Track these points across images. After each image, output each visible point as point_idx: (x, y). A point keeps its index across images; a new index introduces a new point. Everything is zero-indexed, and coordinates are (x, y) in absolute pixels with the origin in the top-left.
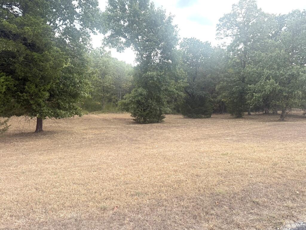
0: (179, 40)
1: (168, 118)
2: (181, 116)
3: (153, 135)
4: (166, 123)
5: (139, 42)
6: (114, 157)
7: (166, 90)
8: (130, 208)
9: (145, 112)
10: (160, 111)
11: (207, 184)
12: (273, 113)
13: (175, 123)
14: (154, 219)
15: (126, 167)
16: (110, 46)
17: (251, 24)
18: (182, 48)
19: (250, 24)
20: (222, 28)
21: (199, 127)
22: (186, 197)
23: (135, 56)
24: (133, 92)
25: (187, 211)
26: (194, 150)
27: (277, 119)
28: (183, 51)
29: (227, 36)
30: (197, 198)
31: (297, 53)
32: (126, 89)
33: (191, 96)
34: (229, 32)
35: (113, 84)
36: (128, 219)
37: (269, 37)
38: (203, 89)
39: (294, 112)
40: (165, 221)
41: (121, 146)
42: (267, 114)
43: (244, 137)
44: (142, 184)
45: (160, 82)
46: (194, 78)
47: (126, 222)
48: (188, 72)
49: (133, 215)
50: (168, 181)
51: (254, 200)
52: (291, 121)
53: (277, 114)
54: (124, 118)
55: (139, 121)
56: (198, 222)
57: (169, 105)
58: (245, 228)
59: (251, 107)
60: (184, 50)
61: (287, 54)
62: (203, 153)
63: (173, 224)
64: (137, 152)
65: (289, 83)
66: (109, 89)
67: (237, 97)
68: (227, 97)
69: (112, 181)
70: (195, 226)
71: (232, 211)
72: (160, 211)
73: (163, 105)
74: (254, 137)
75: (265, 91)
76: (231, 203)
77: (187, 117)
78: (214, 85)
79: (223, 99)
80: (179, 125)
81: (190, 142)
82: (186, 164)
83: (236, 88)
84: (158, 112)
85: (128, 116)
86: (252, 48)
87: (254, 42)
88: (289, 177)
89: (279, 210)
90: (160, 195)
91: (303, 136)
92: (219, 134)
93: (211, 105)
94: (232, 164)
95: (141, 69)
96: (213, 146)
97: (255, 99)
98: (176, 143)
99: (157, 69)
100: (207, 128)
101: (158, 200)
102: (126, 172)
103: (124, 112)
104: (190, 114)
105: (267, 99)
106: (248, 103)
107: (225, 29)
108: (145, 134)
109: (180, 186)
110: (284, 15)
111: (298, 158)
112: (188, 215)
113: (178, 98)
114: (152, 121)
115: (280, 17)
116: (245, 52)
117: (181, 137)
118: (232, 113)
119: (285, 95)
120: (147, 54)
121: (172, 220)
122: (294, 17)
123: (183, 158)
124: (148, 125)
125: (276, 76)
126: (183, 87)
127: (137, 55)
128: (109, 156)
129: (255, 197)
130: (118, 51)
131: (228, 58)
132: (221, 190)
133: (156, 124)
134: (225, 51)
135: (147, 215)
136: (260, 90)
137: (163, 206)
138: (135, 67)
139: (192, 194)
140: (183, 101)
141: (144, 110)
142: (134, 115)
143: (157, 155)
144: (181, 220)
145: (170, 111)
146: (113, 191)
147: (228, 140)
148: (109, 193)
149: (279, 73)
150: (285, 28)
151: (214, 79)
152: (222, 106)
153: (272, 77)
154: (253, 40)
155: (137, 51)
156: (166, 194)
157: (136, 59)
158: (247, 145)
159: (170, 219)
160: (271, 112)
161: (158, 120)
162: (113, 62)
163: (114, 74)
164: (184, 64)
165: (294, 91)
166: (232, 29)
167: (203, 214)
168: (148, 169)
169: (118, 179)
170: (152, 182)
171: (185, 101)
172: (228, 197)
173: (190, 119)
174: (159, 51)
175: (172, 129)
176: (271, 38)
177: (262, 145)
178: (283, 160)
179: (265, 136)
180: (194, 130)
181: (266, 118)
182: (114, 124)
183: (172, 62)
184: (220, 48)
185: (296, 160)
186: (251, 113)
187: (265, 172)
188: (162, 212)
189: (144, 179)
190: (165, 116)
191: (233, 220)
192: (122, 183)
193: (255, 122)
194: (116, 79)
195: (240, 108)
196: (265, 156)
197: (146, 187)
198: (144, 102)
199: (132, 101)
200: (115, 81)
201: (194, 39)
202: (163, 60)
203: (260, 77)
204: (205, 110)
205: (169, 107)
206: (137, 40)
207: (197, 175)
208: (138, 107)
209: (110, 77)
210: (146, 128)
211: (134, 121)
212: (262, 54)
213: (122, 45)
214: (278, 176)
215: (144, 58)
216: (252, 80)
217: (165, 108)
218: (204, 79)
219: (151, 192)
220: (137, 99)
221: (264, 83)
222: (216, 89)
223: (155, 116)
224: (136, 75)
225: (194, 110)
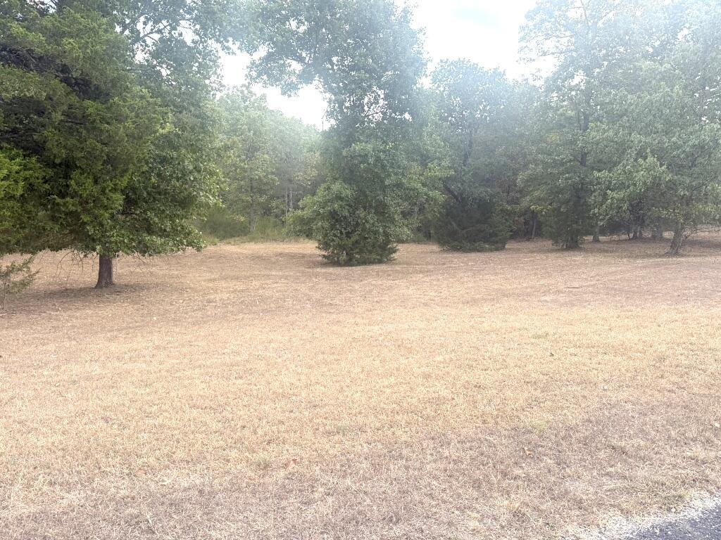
0: (429, 65)
1: (403, 251)
2: (435, 248)
3: (371, 291)
4: (400, 264)
5: (334, 70)
6: (281, 345)
7: (399, 185)
8: (325, 464)
9: (350, 238)
10: (386, 235)
11: (501, 406)
12: (654, 237)
13: (421, 265)
14: (383, 489)
15: (311, 367)
16: (265, 83)
17: (603, 23)
18: (436, 85)
19: (600, 24)
20: (532, 34)
21: (479, 271)
22: (454, 436)
23: (325, 106)
24: (320, 191)
25: (457, 470)
26: (467, 326)
27: (663, 251)
28: (440, 91)
29: (545, 54)
30: (479, 439)
31: (714, 93)
32: (305, 185)
33: (457, 200)
34: (550, 45)
35: (273, 173)
36: (321, 489)
37: (646, 56)
38: (487, 182)
39: (704, 233)
40: (407, 493)
41: (297, 318)
42: (637, 239)
43: (586, 293)
44: (350, 408)
45: (383, 168)
46: (466, 157)
47: (316, 495)
48: (451, 142)
49: (332, 480)
50: (409, 400)
51: (614, 442)
52: (695, 256)
53: (662, 239)
54: (302, 252)
55: (336, 259)
56: (484, 495)
57: (406, 222)
58: (595, 509)
59: (600, 223)
60: (442, 89)
61: (688, 95)
62: (488, 333)
63: (427, 500)
64: (333, 332)
65: (694, 165)
66: (265, 184)
67: (569, 200)
68: (544, 200)
69: (280, 401)
70: (478, 506)
71: (564, 468)
72: (395, 469)
73: (393, 221)
74: (608, 294)
75: (635, 185)
76: (560, 452)
78: (513, 173)
79: (534, 204)
80: (431, 267)
81: (457, 308)
82: (451, 360)
83: (566, 179)
84: (381, 238)
85: (309, 247)
86: (605, 83)
87: (610, 68)
88: (695, 389)
89: (674, 466)
90: (394, 433)
92: (526, 288)
93: (506, 219)
94: (559, 359)
95: (340, 138)
96: (513, 318)
97: (612, 204)
98: (424, 311)
99: (377, 137)
100: (496, 274)
101: (390, 443)
102: (312, 379)
103: (302, 240)
104: (456, 243)
105: (638, 203)
106: (594, 214)
107: (539, 38)
108: (351, 291)
109: (439, 412)
111: (714, 343)
112: (461, 478)
113: (427, 206)
114: (368, 259)
116: (588, 93)
117: (435, 297)
118: (555, 237)
119: (682, 194)
120: (353, 101)
121: (424, 490)
123: (442, 346)
124: (359, 268)
125: (662, 149)
126: (440, 179)
127: (330, 102)
128: (270, 342)
129: (616, 436)
130: (284, 93)
131: (546, 107)
132: (536, 421)
133: (376, 267)
134: (540, 90)
135: (365, 479)
136: (623, 184)
137: (402, 458)
138: (324, 133)
139: (468, 431)
140: (440, 213)
141: (348, 235)
142: (325, 245)
143: (381, 339)
144: (444, 491)
145: (408, 236)
146: (283, 423)
147: (546, 301)
148: (274, 428)
149: (669, 142)
150: (685, 32)
151: (512, 158)
152: (531, 223)
153: (652, 152)
154: (605, 63)
155: (329, 92)
156: (407, 429)
157: (327, 111)
158: (591, 314)
159: (418, 489)
160: (647, 234)
161: (381, 256)
162: (273, 121)
163: (275, 149)
164: (442, 123)
165: (704, 184)
166: (557, 36)
167: (496, 477)
168: (363, 371)
169: (294, 395)
170: (373, 402)
171: (444, 211)
172: (553, 437)
173: (457, 255)
174: (381, 93)
175: (414, 279)
176: (652, 57)
177: (627, 313)
178: (680, 349)
179: (633, 292)
180: (465, 279)
181: (637, 248)
182: (278, 268)
183: (413, 118)
184: (527, 83)
185: (710, 349)
186: (600, 238)
187: (639, 378)
188: (400, 473)
189: (355, 396)
190: (397, 248)
191: (566, 490)
192: (303, 405)
193: (610, 260)
194: (281, 160)
195: (574, 226)
196: (636, 338)
197: (360, 413)
198: (347, 214)
199: (319, 214)
200: (277, 165)
201: (465, 63)
202: (391, 114)
203: (623, 153)
204: (491, 231)
205: (407, 226)
206: (330, 67)
207: (478, 385)
208: (333, 227)
209: (266, 156)
210: (353, 277)
211: (325, 260)
212: (629, 96)
213: (294, 79)
214: (669, 386)
215: (345, 110)
216: (604, 160)
217: (397, 229)
218: (490, 158)
219: (372, 425)
220: (329, 208)
221: (633, 166)
222: (519, 183)
223: (373, 246)
224: (327, 150)
225: (464, 231)
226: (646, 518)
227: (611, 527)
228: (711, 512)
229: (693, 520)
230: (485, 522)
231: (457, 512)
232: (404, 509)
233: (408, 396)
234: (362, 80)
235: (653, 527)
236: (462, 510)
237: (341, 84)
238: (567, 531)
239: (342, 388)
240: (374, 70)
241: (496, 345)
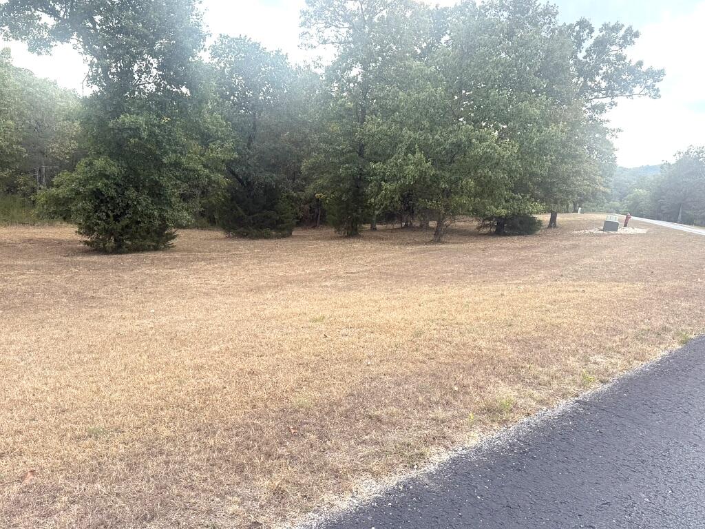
0: (208, 38)
1: (183, 238)
2: (220, 234)
3: (142, 282)
4: (179, 251)
5: (96, 30)
6: (26, 346)
7: (177, 165)
8: (71, 472)
9: (119, 222)
10: (163, 219)
11: (272, 389)
12: (421, 226)
13: (204, 252)
14: (138, 488)
15: (62, 369)
16: (6, 35)
17: (378, 19)
18: (216, 60)
19: (375, 20)
20: (313, 21)
21: (265, 258)
22: (220, 425)
23: (86, 69)
24: (81, 167)
25: (221, 459)
26: (248, 314)
27: (428, 239)
28: (221, 67)
29: (325, 42)
30: (247, 424)
31: (468, 97)
32: (61, 159)
33: (242, 184)
34: (329, 33)
35: (18, 143)
36: (64, 499)
37: (414, 55)
38: (273, 167)
39: (461, 223)
40: (165, 488)
41: (48, 314)
42: (409, 227)
43: (361, 278)
44: (106, 409)
45: (158, 144)
46: (250, 139)
47: (58, 505)
48: (233, 122)
49: (78, 487)
50: (177, 394)
51: (372, 412)
52: (453, 243)
53: (428, 228)
54: (58, 238)
55: (101, 246)
56: (246, 478)
57: (185, 205)
58: (349, 476)
59: (377, 212)
60: (222, 65)
61: (449, 96)
62: (269, 319)
63: (186, 493)
64: (93, 329)
65: (452, 161)
66: (7, 155)
67: (349, 190)
68: (327, 188)
69: (18, 409)
70: (239, 490)
71: (325, 442)
72: (153, 466)
73: (170, 205)
74: (380, 278)
75: (405, 177)
76: (323, 426)
77: (234, 236)
78: (298, 160)
79: (318, 193)
80: (214, 254)
81: (240, 296)
82: (227, 349)
83: (347, 169)
84: (157, 223)
85: (68, 232)
86: (380, 78)
87: (384, 64)
88: (442, 358)
89: (419, 428)
90: (155, 430)
91: (473, 274)
92: (309, 274)
93: (292, 206)
94: (332, 340)
95: (105, 107)
96: (295, 303)
97: (386, 195)
98: (204, 300)
99: (149, 109)
100: (281, 261)
101: (150, 440)
102: (62, 381)
103: (58, 223)
104: (242, 228)
105: (409, 194)
106: (371, 204)
107: (319, 26)
108: (119, 282)
109: (208, 402)
110: (446, 9)
111: (461, 318)
112: (224, 465)
113: (210, 189)
114: (141, 245)
115: (438, 13)
116: (365, 87)
117: (217, 285)
118: (337, 225)
119: (443, 186)
120: (120, 67)
121: (184, 483)
122: (465, 16)
123: (219, 335)
124: (130, 256)
125: (427, 145)
126: (223, 161)
127: (91, 65)
128: (11, 343)
129: (374, 406)
130: (32, 49)
131: (327, 96)
132: (303, 400)
133: (151, 255)
134: (321, 78)
135: (118, 480)
136: (395, 176)
137: (161, 453)
138: (85, 99)
139: (237, 418)
140: (225, 197)
141: (116, 218)
142: (88, 230)
143: (151, 333)
144: (205, 480)
145: (188, 221)
146: (21, 433)
147: (326, 286)
148: (10, 440)
149: (432, 139)
150: (447, 37)
151: (296, 144)
152: (316, 211)
153: (420, 146)
154: (380, 58)
155: (92, 54)
156: (170, 424)
157: (88, 75)
158: (365, 298)
159: (177, 482)
160: (417, 224)
161: (158, 242)
162: (20, 81)
163: (21, 114)
164: (224, 102)
165: (460, 179)
166: (337, 26)
167: (260, 459)
168: (125, 369)
169: (37, 400)
170: (134, 400)
171: (228, 195)
172: (317, 413)
173: (243, 241)
174: (154, 62)
175: (195, 267)
176: (420, 57)
177: (395, 295)
178: (434, 326)
179: (402, 276)
180: (251, 267)
181: (407, 236)
182: (26, 256)
183: (191, 93)
184: (309, 70)
185: (457, 324)
186: (377, 226)
187: (397, 352)
188: (159, 469)
189: (113, 396)
190: (177, 233)
191: (325, 462)
192: (48, 411)
193: (385, 247)
194: (30, 128)
195: (354, 214)
196: (400, 317)
197: (118, 413)
198: (115, 194)
199: (78, 193)
200: (25, 133)
201: (246, 41)
202: (166, 86)
203: (396, 147)
204: (278, 218)
205: (187, 210)
206: (91, 26)
207: (252, 372)
208: (97, 209)
209: (10, 122)
210: (122, 266)
211: (88, 247)
212: (401, 93)
213: (45, 35)
214: (421, 358)
215: (110, 76)
216: (379, 152)
217: (176, 213)
218: (275, 143)
219: (131, 425)
220: (91, 187)
221: (403, 160)
222: (303, 170)
223: (148, 232)
224: (89, 119)
225: (250, 217)
226: (393, 477)
227: (362, 490)
228: (445, 464)
229: (431, 473)
230: (245, 504)
231: (218, 499)
232: (160, 505)
233: (176, 390)
234: (131, 46)
235: (398, 484)
236: (222, 497)
237: (105, 47)
238: (323, 500)
239: (98, 389)
240: (146, 36)
241: (274, 331)
